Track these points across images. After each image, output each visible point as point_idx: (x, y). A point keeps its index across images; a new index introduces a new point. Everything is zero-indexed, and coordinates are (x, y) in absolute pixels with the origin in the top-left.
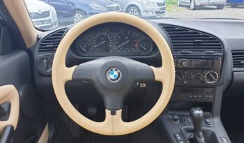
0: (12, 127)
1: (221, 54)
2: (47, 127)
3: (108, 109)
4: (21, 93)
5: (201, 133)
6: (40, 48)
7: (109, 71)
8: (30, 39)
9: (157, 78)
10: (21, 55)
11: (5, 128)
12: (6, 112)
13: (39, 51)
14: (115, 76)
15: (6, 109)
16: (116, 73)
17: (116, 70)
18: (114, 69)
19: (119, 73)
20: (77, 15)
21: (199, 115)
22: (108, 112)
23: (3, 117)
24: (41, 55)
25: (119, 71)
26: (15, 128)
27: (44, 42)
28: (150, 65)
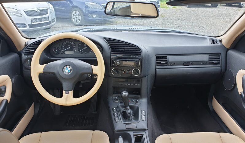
0: (7, 101)
1: (140, 58)
2: (33, 104)
3: (65, 91)
4: (13, 80)
5: (128, 107)
6: (25, 52)
7: (65, 67)
8: (20, 46)
9: (94, 72)
10: (14, 56)
11: (3, 101)
12: (3, 92)
13: (25, 54)
14: (69, 71)
15: (3, 90)
16: (69, 69)
17: (69, 67)
18: (68, 66)
19: (71, 69)
20: (74, 12)
21: (125, 95)
22: (64, 92)
23: (1, 94)
24: (26, 57)
25: (71, 68)
26: (9, 102)
27: (28, 48)
28: (91, 64)
